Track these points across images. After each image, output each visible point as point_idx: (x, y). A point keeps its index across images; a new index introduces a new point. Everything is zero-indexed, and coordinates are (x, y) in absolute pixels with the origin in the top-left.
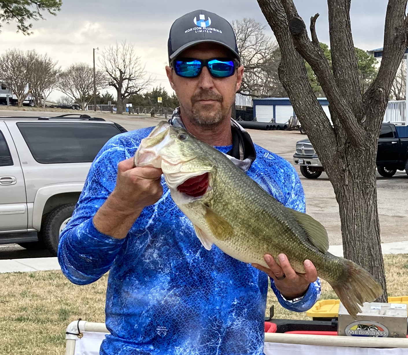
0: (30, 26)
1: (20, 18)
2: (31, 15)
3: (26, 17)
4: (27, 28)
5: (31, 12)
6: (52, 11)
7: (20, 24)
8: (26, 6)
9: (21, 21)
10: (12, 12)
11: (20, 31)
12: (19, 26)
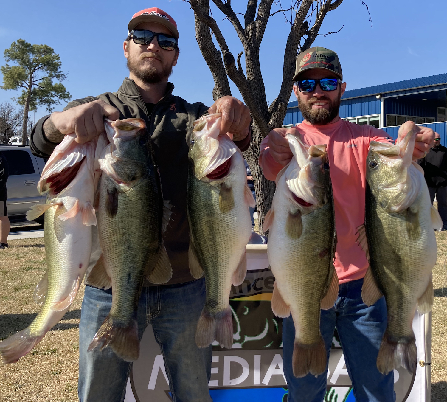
0: (54, 108)
1: (48, 104)
2: (54, 102)
3: (51, 103)
4: (51, 109)
5: (54, 101)
6: (66, 100)
7: (48, 107)
8: (52, 98)
9: (49, 106)
10: (44, 101)
11: (48, 111)
12: (47, 109)
